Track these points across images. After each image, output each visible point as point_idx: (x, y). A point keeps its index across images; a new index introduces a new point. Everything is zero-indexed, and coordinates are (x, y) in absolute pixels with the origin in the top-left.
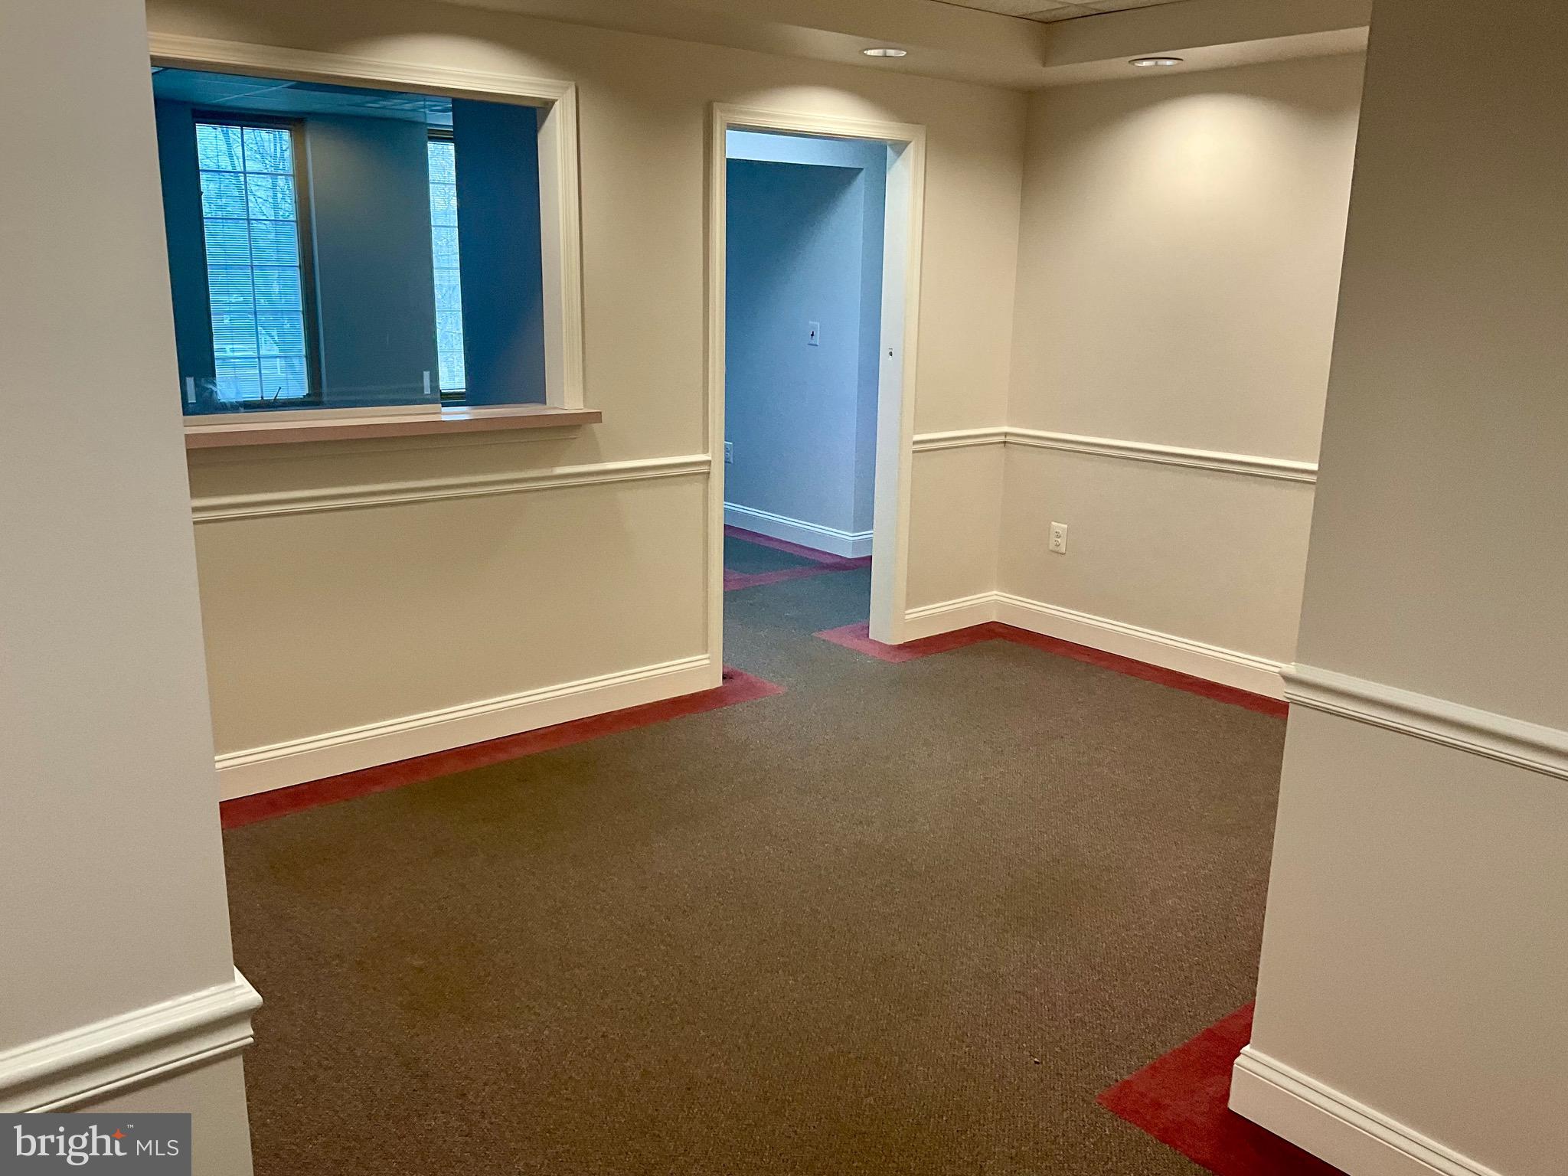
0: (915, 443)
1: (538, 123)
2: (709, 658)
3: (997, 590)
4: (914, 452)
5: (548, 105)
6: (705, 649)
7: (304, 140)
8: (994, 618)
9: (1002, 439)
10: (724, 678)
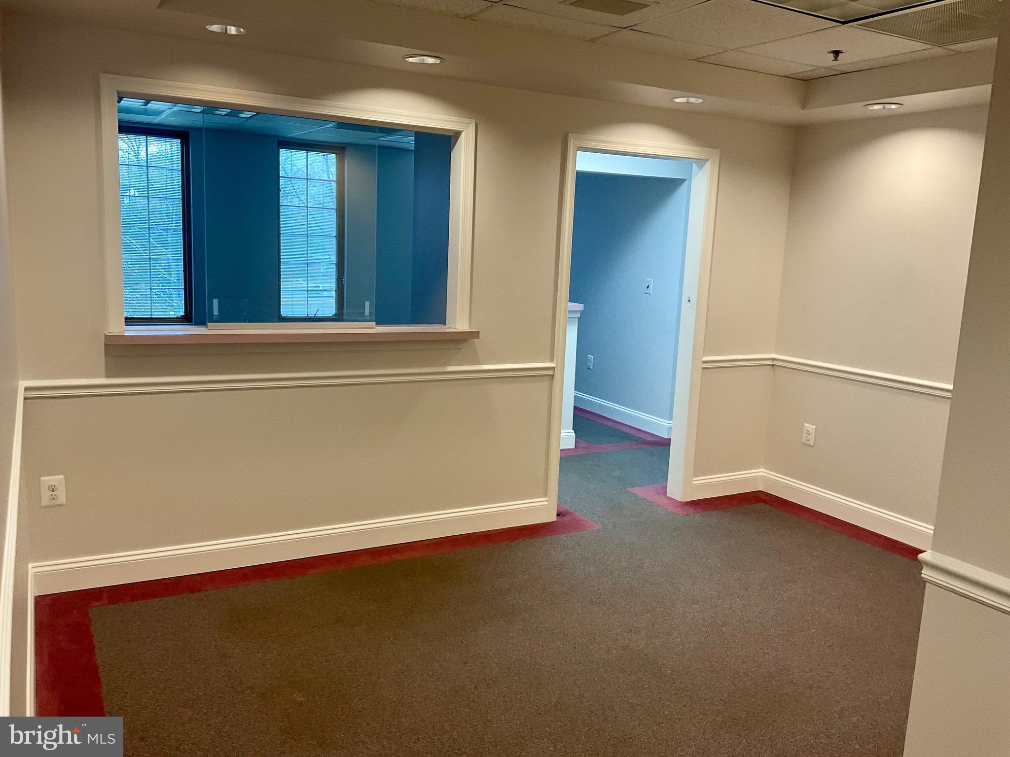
0: (704, 362)
1: (452, 145)
2: (547, 501)
3: (764, 468)
4: (703, 368)
5: (458, 134)
6: (545, 494)
7: (344, 162)
8: (760, 488)
9: (770, 362)
10: (558, 515)
